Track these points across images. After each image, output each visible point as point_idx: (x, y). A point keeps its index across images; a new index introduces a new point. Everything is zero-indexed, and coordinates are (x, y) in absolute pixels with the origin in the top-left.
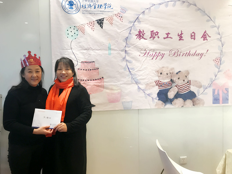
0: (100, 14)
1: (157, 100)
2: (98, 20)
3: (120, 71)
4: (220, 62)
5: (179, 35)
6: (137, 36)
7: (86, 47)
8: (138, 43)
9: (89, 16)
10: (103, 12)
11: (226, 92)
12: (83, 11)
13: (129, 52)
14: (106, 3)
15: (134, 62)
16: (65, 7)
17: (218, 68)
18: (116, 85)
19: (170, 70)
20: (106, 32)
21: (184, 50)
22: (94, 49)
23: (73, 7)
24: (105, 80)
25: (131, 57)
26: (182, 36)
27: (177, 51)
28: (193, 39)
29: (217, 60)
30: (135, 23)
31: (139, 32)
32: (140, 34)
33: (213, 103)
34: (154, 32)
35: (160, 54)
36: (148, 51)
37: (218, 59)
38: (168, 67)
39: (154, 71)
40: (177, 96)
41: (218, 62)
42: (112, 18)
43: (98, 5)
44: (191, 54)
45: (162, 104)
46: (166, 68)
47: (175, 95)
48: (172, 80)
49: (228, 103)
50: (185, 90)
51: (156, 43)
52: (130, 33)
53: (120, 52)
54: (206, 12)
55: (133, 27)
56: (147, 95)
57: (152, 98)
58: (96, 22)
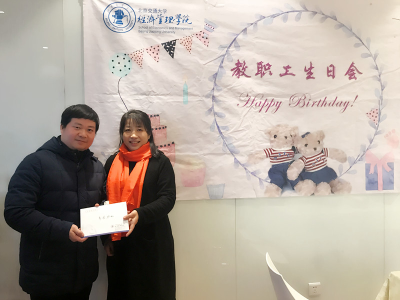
0: (169, 32)
1: (267, 184)
2: (165, 44)
3: (203, 132)
4: (378, 117)
5: (307, 69)
6: (233, 72)
7: (144, 89)
8: (234, 84)
9: (151, 36)
10: (174, 30)
11: (389, 169)
12: (140, 27)
13: (220, 98)
14: (180, 15)
15: (227, 115)
16: (109, 21)
17: (375, 127)
18: (197, 156)
19: (291, 131)
20: (179, 64)
21: (316, 96)
22: (158, 93)
23: (122, 20)
24: (177, 147)
25: (222, 108)
26: (312, 71)
27: (303, 98)
28: (331, 77)
29: (372, 114)
30: (230, 49)
31: (236, 64)
32: (238, 67)
33: (367, 189)
34: (263, 64)
35: (273, 103)
36: (252, 98)
37: (375, 113)
38: (288, 125)
39: (263, 133)
40: (303, 176)
41: (374, 118)
42: (190, 39)
43: (167, 18)
44: (328, 103)
45: (278, 190)
46: (284, 127)
47: (300, 174)
48: (294, 148)
49: (393, 189)
50: (317, 165)
51: (267, 83)
52: (221, 67)
53: (204, 98)
54: (353, 31)
55: (226, 56)
56: (252, 173)
57: (260, 179)
58: (162, 47)
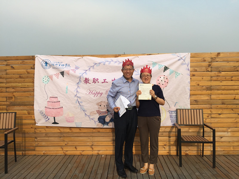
1: (97, 123)
2: (61, 72)
6: (84, 82)
12: (53, 67)
13: (79, 91)
16: (43, 65)
19: (106, 103)
23: (47, 65)
31: (85, 79)
34: (95, 79)
35: (99, 93)
36: (92, 91)
38: (105, 101)
39: (96, 104)
40: (111, 120)
42: (69, 71)
43: (62, 65)
46: (103, 102)
52: (80, 80)
55: (82, 76)
56: (91, 119)
58: (60, 74)
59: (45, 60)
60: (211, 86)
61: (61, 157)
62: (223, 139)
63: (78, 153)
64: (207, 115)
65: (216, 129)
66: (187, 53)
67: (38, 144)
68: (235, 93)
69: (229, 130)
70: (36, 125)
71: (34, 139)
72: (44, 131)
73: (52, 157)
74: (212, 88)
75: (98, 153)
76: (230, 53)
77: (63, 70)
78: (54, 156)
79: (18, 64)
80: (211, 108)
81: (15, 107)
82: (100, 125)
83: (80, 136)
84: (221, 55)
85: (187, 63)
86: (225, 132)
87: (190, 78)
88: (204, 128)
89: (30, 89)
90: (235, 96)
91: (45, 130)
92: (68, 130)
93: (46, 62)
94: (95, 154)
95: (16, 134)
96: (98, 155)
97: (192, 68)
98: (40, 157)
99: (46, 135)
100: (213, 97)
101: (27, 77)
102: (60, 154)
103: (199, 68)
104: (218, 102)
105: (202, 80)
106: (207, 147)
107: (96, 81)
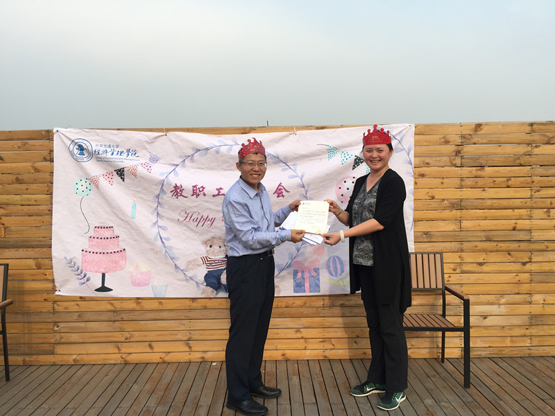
1: (203, 286)
2: (116, 170)
6: (172, 193)
10: (123, 160)
11: (315, 274)
12: (96, 158)
13: (163, 214)
15: (170, 229)
16: (73, 153)
23: (83, 152)
31: (175, 187)
33: (295, 292)
34: (198, 187)
36: (190, 215)
38: (221, 237)
39: (200, 243)
45: (213, 292)
46: (218, 239)
48: (227, 257)
49: (319, 291)
52: (162, 189)
53: (150, 214)
55: (165, 181)
56: (189, 278)
57: (197, 283)
58: (115, 173)
59: (77, 141)
60: (461, 200)
61: (116, 369)
62: (488, 322)
63: (155, 358)
64: (452, 266)
65: (472, 299)
66: (407, 125)
67: (61, 338)
68: (515, 216)
69: (503, 301)
70: (57, 293)
71: (52, 327)
72: (76, 307)
73: (96, 369)
74: (463, 204)
75: (203, 358)
76: (504, 125)
77: (121, 165)
78: (100, 367)
79: (13, 149)
80: (462, 251)
81: (7, 250)
82: (210, 292)
83: (161, 318)
84: (485, 130)
85: (406, 147)
86: (492, 304)
87: (413, 183)
88: (446, 296)
89: (42, 208)
90: (514, 221)
91: (78, 305)
92: (132, 305)
93: (80, 146)
94: (197, 361)
95: (7, 315)
96: (203, 361)
97: (418, 159)
98: (66, 368)
99: (79, 316)
100: (465, 224)
101: (35, 181)
102: (113, 362)
103: (435, 158)
104: (478, 236)
105: (442, 186)
106: (452, 340)
107: (200, 191)
